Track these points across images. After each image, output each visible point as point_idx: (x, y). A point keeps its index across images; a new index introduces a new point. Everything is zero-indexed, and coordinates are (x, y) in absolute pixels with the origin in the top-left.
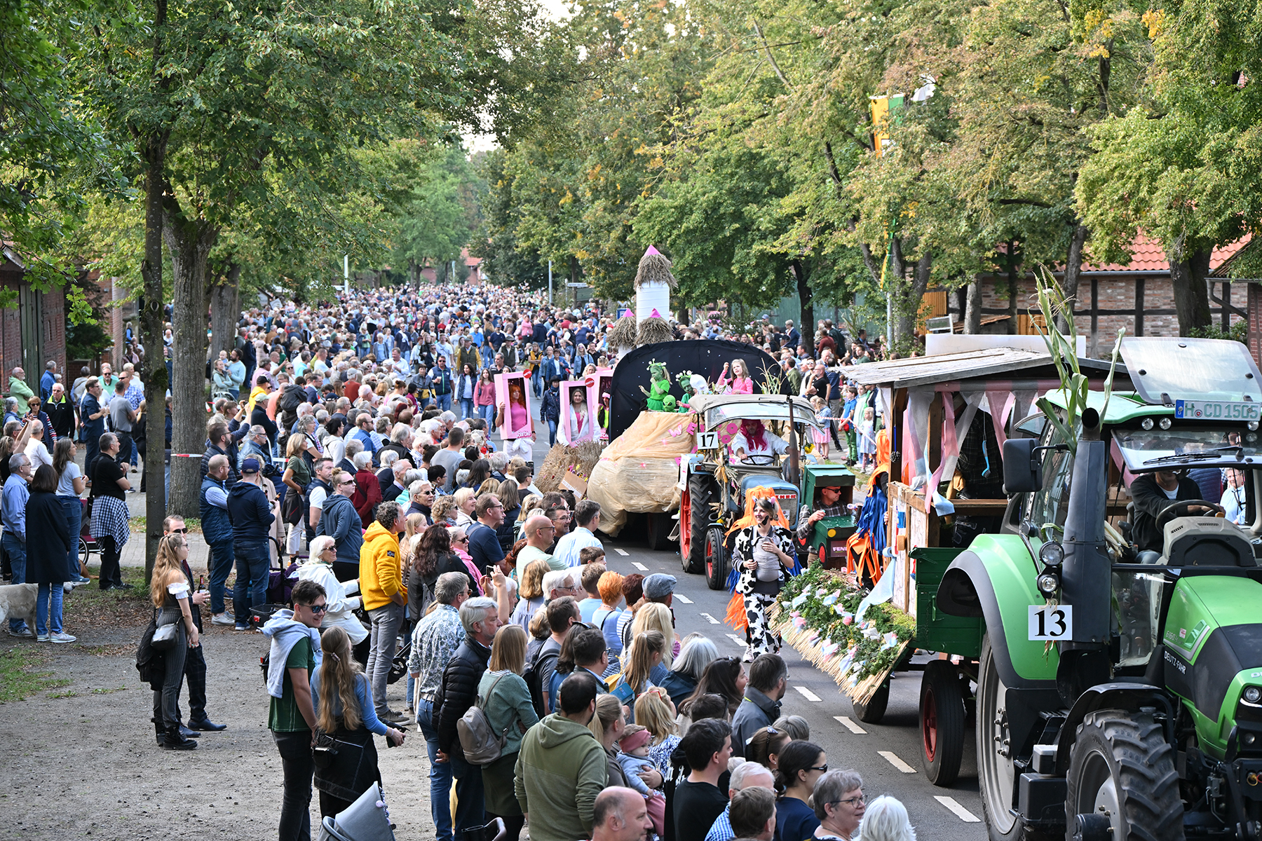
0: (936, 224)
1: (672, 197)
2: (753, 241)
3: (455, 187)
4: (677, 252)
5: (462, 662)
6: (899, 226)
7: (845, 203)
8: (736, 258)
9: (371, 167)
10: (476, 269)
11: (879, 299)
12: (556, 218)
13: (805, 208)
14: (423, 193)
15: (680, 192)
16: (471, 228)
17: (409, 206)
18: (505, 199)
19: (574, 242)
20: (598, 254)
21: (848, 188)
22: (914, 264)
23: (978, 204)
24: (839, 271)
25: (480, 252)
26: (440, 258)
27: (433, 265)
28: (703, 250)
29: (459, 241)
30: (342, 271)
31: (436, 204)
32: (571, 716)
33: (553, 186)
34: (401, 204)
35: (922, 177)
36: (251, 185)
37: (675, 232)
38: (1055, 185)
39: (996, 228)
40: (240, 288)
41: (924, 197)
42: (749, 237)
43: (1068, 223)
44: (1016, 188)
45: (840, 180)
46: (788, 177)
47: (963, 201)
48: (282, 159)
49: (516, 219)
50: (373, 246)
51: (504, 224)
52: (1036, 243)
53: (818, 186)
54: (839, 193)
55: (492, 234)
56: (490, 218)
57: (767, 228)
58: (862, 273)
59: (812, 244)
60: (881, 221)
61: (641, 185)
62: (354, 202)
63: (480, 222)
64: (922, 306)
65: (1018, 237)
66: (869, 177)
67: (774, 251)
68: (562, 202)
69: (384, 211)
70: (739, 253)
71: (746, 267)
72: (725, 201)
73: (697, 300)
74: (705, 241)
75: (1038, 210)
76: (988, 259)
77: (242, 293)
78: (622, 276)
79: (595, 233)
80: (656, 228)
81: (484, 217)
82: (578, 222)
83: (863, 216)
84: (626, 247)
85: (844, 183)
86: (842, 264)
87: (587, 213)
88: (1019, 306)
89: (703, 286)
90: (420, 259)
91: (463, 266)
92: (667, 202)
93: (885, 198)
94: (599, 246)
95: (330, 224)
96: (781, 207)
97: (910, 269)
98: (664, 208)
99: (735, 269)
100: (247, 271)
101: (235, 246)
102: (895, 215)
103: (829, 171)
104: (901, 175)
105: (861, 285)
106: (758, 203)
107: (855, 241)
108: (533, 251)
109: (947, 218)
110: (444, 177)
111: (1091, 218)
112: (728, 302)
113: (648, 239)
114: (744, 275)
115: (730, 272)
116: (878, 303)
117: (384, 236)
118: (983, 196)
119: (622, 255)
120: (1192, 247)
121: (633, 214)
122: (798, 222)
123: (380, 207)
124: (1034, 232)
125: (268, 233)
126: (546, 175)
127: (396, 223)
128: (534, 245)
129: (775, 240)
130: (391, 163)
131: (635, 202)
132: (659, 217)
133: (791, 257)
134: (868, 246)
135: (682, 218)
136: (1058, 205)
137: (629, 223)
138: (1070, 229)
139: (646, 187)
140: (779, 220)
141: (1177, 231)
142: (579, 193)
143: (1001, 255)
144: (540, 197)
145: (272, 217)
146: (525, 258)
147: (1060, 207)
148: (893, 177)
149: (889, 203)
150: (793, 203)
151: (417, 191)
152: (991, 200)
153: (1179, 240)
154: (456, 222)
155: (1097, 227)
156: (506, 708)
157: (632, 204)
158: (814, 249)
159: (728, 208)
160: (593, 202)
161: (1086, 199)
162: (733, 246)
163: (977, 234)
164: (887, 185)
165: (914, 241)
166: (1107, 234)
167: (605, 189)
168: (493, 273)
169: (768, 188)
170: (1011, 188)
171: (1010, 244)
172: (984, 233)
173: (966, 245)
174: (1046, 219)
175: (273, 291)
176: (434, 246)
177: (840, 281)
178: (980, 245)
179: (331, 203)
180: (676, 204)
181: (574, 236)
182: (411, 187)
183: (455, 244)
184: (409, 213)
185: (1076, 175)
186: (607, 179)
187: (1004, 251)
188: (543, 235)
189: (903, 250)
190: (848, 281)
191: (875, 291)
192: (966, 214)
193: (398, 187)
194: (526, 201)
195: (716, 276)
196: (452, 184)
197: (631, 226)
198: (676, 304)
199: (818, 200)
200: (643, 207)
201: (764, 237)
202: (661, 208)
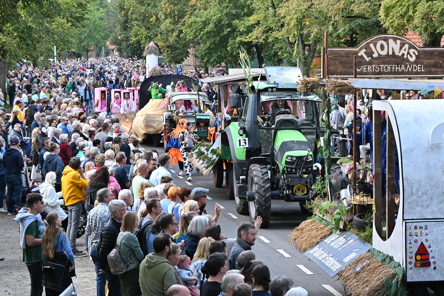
0: (318, 27)
1: (200, 17)
2: (237, 36)
3: (103, 14)
4: (203, 41)
5: (109, 229)
6: (302, 29)
7: (277, 18)
8: (229, 44)
9: (65, 6)
10: (113, 50)
11: (294, 61)
12: (149, 27)
13: (260, 21)
14: (89, 17)
15: (204, 15)
16: (111, 32)
17: (83, 23)
18: (125, 19)
19: (157, 38)
20: (168, 43)
21: (279, 12)
22: (309, 45)
23: (337, 18)
24: (275, 49)
25: (115, 43)
26: (97, 46)
27: (94, 49)
28: (214, 40)
29: (106, 38)
30: (53, 52)
31: (95, 22)
32: (158, 253)
33: (147, 13)
34: (79, 22)
35: (312, 7)
36: (12, 15)
37: (202, 33)
38: (371, 9)
39: (345, 29)
40: (7, 60)
41: (313, 15)
42: (235, 35)
43: (377, 26)
44: (353, 11)
45: (275, 9)
46: (252, 7)
47: (330, 17)
48: (26, 3)
49: (131, 28)
50: (67, 41)
51: (125, 30)
52: (363, 35)
53: (265, 11)
54: (275, 14)
55: (120, 35)
56: (119, 27)
57: (243, 30)
58: (286, 50)
59: (263, 37)
60: (294, 27)
61: (186, 12)
62: (58, 22)
63: (115, 29)
64: (313, 64)
65: (355, 33)
66: (288, 7)
67: (246, 40)
68: (151, 20)
69: (72, 26)
70: (231, 42)
71: (234, 48)
72: (224, 18)
73: (212, 63)
74: (215, 36)
75: (364, 21)
76: (342, 43)
77: (8, 63)
78: (179, 53)
79: (166, 34)
80: (194, 31)
81: (116, 27)
82: (158, 29)
83: (286, 25)
84: (180, 39)
85: (277, 9)
86: (277, 46)
87: (163, 25)
89: (215, 56)
90: (88, 46)
91: (107, 49)
92: (198, 19)
93: (295, 16)
94: (168, 40)
95: (48, 31)
96: (249, 21)
97: (307, 48)
98: (197, 22)
99: (229, 49)
100: (11, 53)
101: (5, 42)
102: (300, 23)
103: (270, 4)
104: (302, 6)
105: (285, 55)
106: (238, 19)
107: (282, 36)
108: (138, 42)
109: (323, 25)
110: (98, 10)
111: (387, 24)
112: (226, 63)
113: (190, 36)
114: (233, 52)
115: (227, 50)
116: (293, 63)
117: (72, 37)
118: (339, 15)
119: (178, 43)
120: (433, 36)
121: (183, 25)
122: (257, 27)
123: (70, 24)
124: (362, 30)
125: (20, 37)
126: (144, 8)
127: (76, 31)
128: (139, 39)
129: (247, 36)
130: (74, 4)
131: (184, 20)
132: (194, 26)
133: (254, 43)
134: (288, 38)
135: (205, 26)
136: (373, 18)
137: (181, 29)
138: (378, 29)
139: (189, 13)
140: (248, 26)
141: (426, 29)
142: (159, 16)
143: (348, 41)
144: (141, 18)
145: (21, 29)
146: (135, 45)
147: (374, 19)
148: (299, 7)
149: (297, 18)
150: (254, 19)
151: (86, 16)
152: (343, 17)
153: (427, 33)
154: (104, 30)
155: (390, 28)
156: (128, 249)
157: (183, 20)
158: (264, 39)
159: (225, 21)
160: (165, 20)
161: (385, 15)
162: (228, 39)
163: (336, 31)
164: (296, 10)
165: (309, 35)
166: (395, 31)
167: (170, 14)
168: (121, 52)
169: (243, 12)
170: (351, 11)
171: (351, 36)
172: (340, 31)
173: (332, 36)
174: (367, 24)
175: (22, 62)
176: (94, 40)
177: (276, 54)
178: (338, 36)
179: (48, 22)
180: (202, 20)
181: (157, 35)
182: (83, 14)
183: (104, 39)
184: (83, 26)
185: (380, 5)
186: (171, 9)
187: (349, 39)
188: (143, 35)
189: (304, 39)
190: (279, 54)
191: (292, 58)
192: (332, 23)
193: (78, 15)
194: (135, 20)
195: (221, 52)
196: (102, 13)
197: (182, 30)
198: (203, 65)
199: (265, 17)
200: (188, 22)
201: (241, 34)
202: (195, 22)
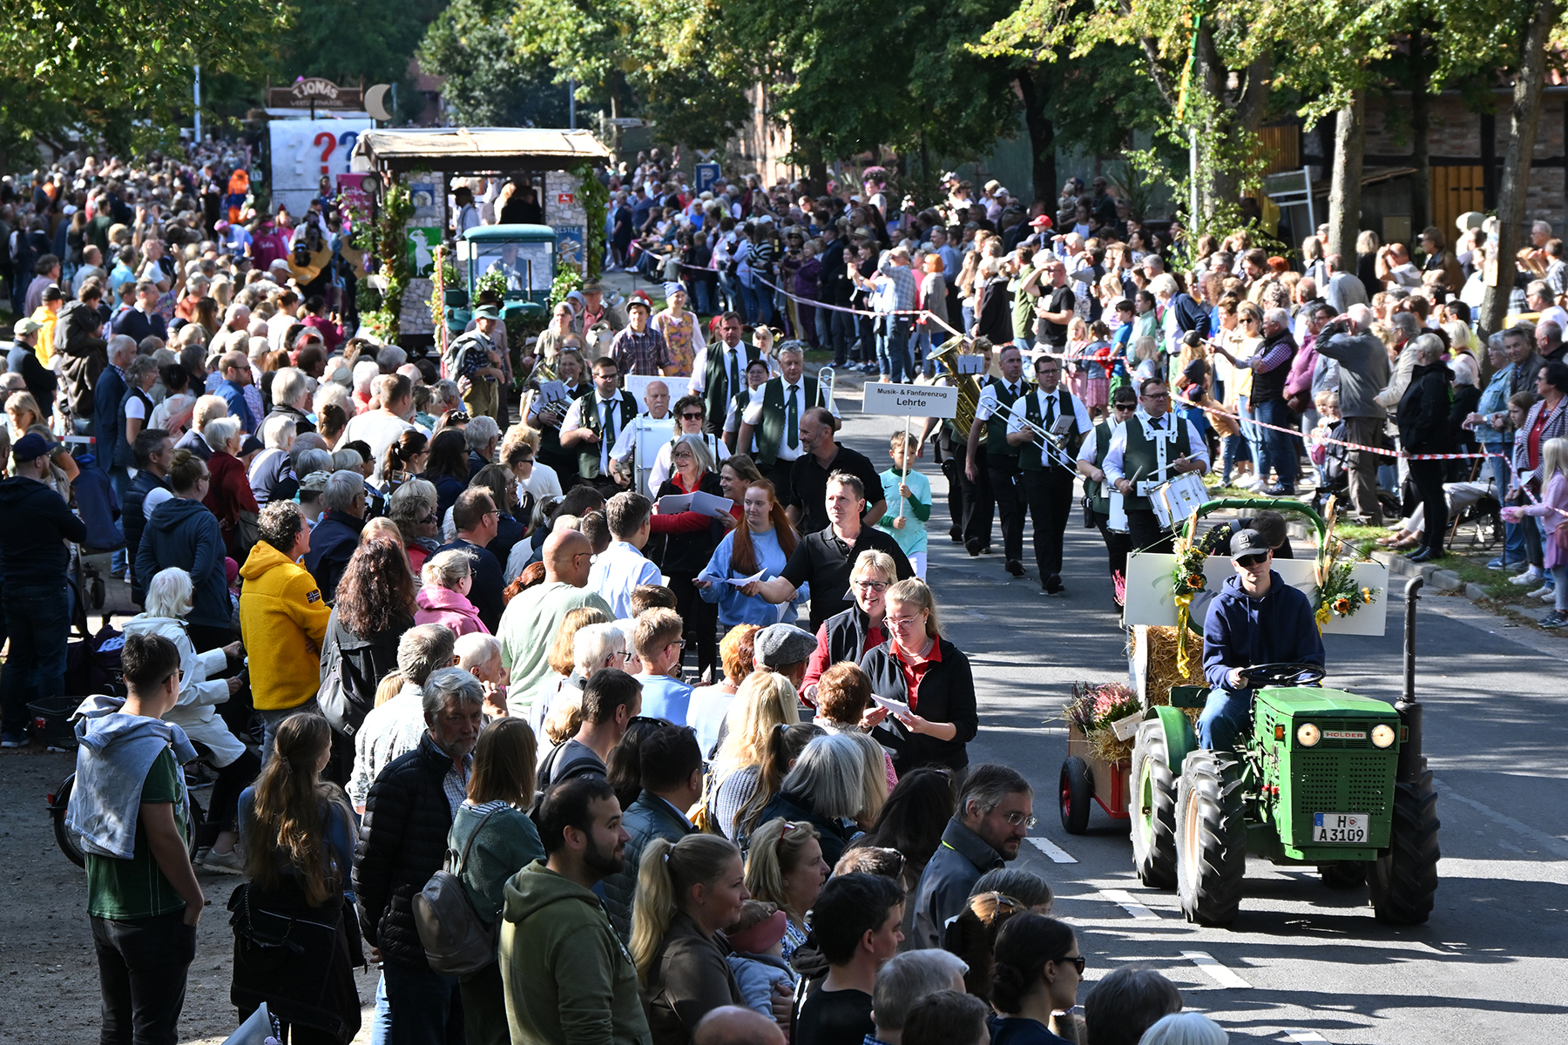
8: (916, 69)
11: (1175, 139)
16: (425, 21)
20: (660, 63)
28: (853, 53)
29: (404, 45)
42: (940, 30)
59: (1055, 38)
63: (443, 8)
65: (1428, 22)
67: (982, 51)
70: (922, 58)
71: (934, 85)
73: (843, 144)
88: (1433, 151)
89: (853, 119)
94: (661, 48)
99: (914, 88)
105: (1143, 115)
107: (1132, 32)
108: (542, 61)
114: (931, 99)
115: (905, 95)
116: (1174, 147)
128: (543, 51)
129: (985, 32)
133: (1014, 64)
134: (1153, 42)
137: (717, 6)
143: (1398, 55)
146: (526, 75)
156: (500, 873)
162: (911, 46)
165: (1239, 30)
168: (467, 102)
171: (1415, 36)
172: (1367, 16)
173: (1335, 38)
176: (358, 55)
177: (1105, 109)
181: (612, 31)
183: (395, 51)
187: (1405, 50)
188: (560, 31)
195: (877, 100)
197: (719, 11)
198: (804, 152)
